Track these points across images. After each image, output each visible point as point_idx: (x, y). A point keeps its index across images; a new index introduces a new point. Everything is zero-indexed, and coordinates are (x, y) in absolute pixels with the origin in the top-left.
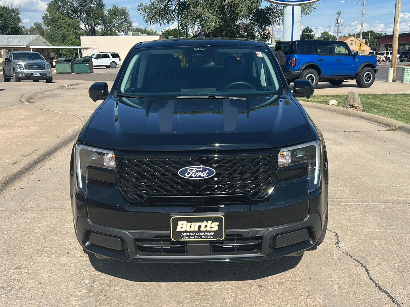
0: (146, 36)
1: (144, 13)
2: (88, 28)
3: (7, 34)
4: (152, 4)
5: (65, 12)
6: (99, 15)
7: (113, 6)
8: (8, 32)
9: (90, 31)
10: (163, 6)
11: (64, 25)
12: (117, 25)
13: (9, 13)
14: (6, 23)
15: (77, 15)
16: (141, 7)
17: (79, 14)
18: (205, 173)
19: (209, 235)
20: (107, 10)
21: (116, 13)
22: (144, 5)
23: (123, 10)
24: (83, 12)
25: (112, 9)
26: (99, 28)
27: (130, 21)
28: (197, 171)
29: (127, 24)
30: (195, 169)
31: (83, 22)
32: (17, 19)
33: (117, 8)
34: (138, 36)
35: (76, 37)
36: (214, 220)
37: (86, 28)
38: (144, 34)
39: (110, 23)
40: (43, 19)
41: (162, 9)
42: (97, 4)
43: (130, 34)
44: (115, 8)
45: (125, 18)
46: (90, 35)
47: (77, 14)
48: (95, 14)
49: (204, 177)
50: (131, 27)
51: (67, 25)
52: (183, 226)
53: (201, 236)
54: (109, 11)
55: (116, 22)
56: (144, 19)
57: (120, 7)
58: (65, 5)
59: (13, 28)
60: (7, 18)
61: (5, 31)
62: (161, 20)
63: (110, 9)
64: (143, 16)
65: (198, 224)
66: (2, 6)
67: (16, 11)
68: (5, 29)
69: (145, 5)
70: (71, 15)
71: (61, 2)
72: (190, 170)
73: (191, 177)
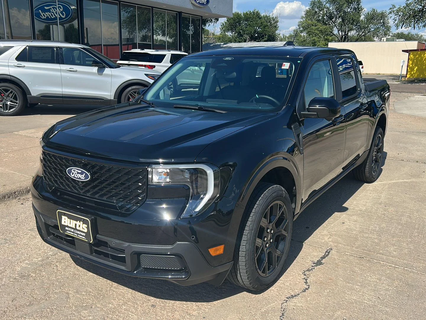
0: (404, 41)
1: (396, 17)
2: (340, 33)
3: (264, 41)
4: (407, 5)
5: (320, 18)
6: (354, 20)
7: (371, 9)
8: (265, 39)
9: (342, 36)
10: (421, 7)
11: (316, 32)
12: (373, 30)
13: (269, 22)
14: (265, 30)
15: (331, 21)
16: (393, 10)
17: (334, 20)
18: (83, 176)
19: (82, 235)
20: (365, 14)
21: (373, 17)
22: (397, 7)
23: (382, 13)
24: (339, 17)
25: (370, 13)
26: (352, 33)
27: (389, 25)
28: (78, 173)
29: (385, 29)
30: (76, 170)
31: (337, 28)
32: (275, 27)
33: (375, 11)
34: (393, 42)
35: (325, 43)
36: (85, 222)
37: (339, 34)
38: (402, 40)
39: (365, 28)
40: (299, 26)
41: (420, 11)
42: (355, 9)
43: (383, 39)
44: (374, 12)
45: (384, 23)
46: (342, 42)
47: (333, 20)
48: (350, 19)
49: (82, 179)
50: (388, 32)
51: (318, 32)
52: (65, 221)
53: (78, 234)
54: (367, 15)
55: (372, 27)
56: (394, 23)
57: (379, 11)
58: (321, 11)
59: (269, 36)
60: (266, 26)
61: (263, 39)
62: (416, 23)
63: (368, 13)
64: (393, 19)
65: (75, 222)
66: (265, 15)
67: (276, 19)
68: (263, 36)
69: (399, 7)
70: (326, 21)
71: (317, 8)
72: (73, 171)
73: (74, 177)
